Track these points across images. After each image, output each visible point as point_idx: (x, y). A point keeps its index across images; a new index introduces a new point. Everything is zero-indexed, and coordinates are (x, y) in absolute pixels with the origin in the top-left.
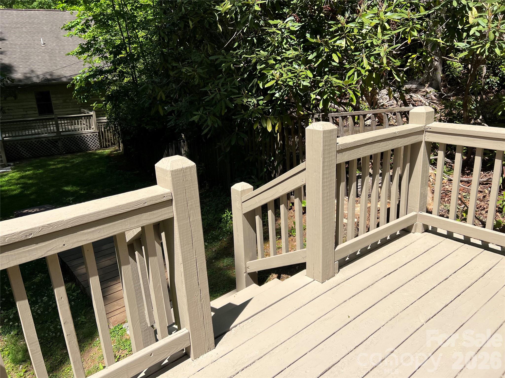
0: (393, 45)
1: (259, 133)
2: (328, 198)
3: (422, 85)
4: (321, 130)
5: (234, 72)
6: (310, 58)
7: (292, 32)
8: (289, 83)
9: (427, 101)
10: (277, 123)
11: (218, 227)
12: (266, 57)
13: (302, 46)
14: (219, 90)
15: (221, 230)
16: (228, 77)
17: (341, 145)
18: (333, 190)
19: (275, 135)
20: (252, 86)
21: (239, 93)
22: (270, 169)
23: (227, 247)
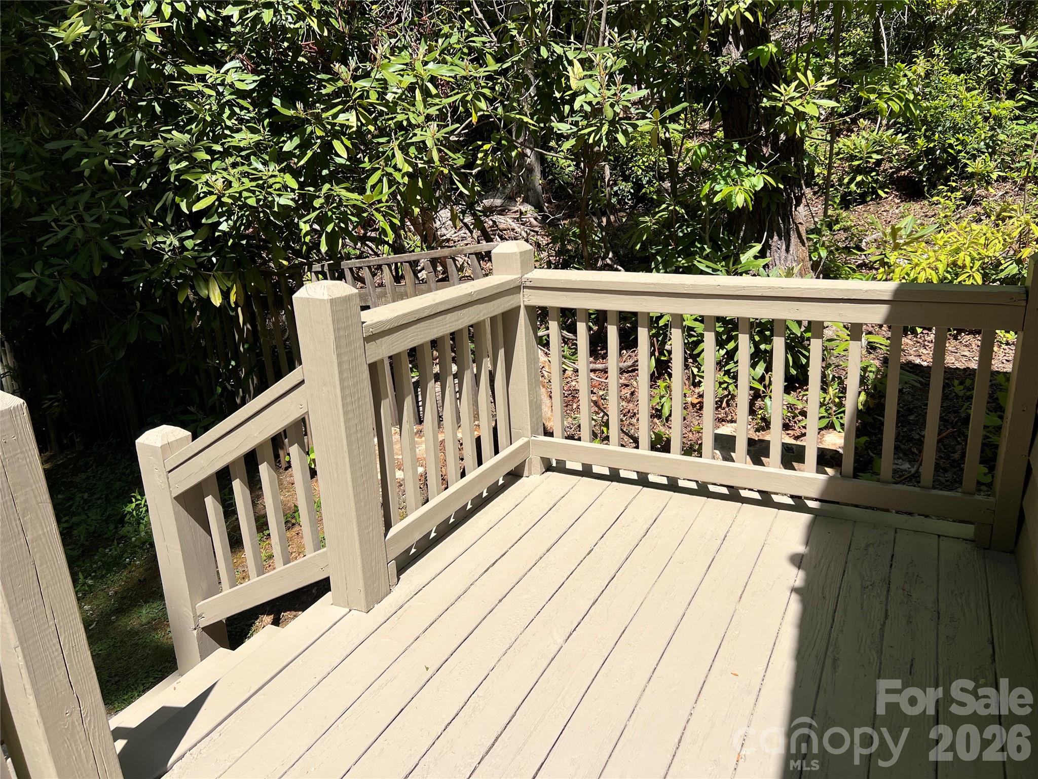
0: (448, 125)
1: (192, 311)
2: (359, 435)
3: (511, 199)
4: (326, 297)
5: (112, 177)
6: (288, 147)
7: (243, 94)
8: (247, 201)
9: (524, 228)
10: (232, 286)
11: (117, 536)
12: (188, 145)
13: (266, 122)
14: (81, 220)
15: (126, 541)
16: (100, 189)
17: (372, 326)
18: (367, 418)
19: (231, 313)
20: (164, 209)
21: (131, 226)
22: (229, 388)
23: (145, 579)
